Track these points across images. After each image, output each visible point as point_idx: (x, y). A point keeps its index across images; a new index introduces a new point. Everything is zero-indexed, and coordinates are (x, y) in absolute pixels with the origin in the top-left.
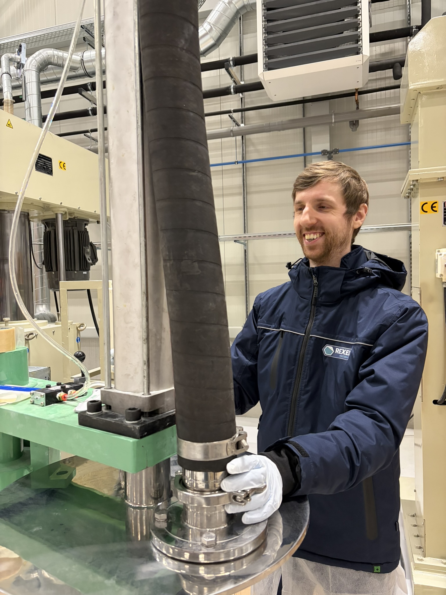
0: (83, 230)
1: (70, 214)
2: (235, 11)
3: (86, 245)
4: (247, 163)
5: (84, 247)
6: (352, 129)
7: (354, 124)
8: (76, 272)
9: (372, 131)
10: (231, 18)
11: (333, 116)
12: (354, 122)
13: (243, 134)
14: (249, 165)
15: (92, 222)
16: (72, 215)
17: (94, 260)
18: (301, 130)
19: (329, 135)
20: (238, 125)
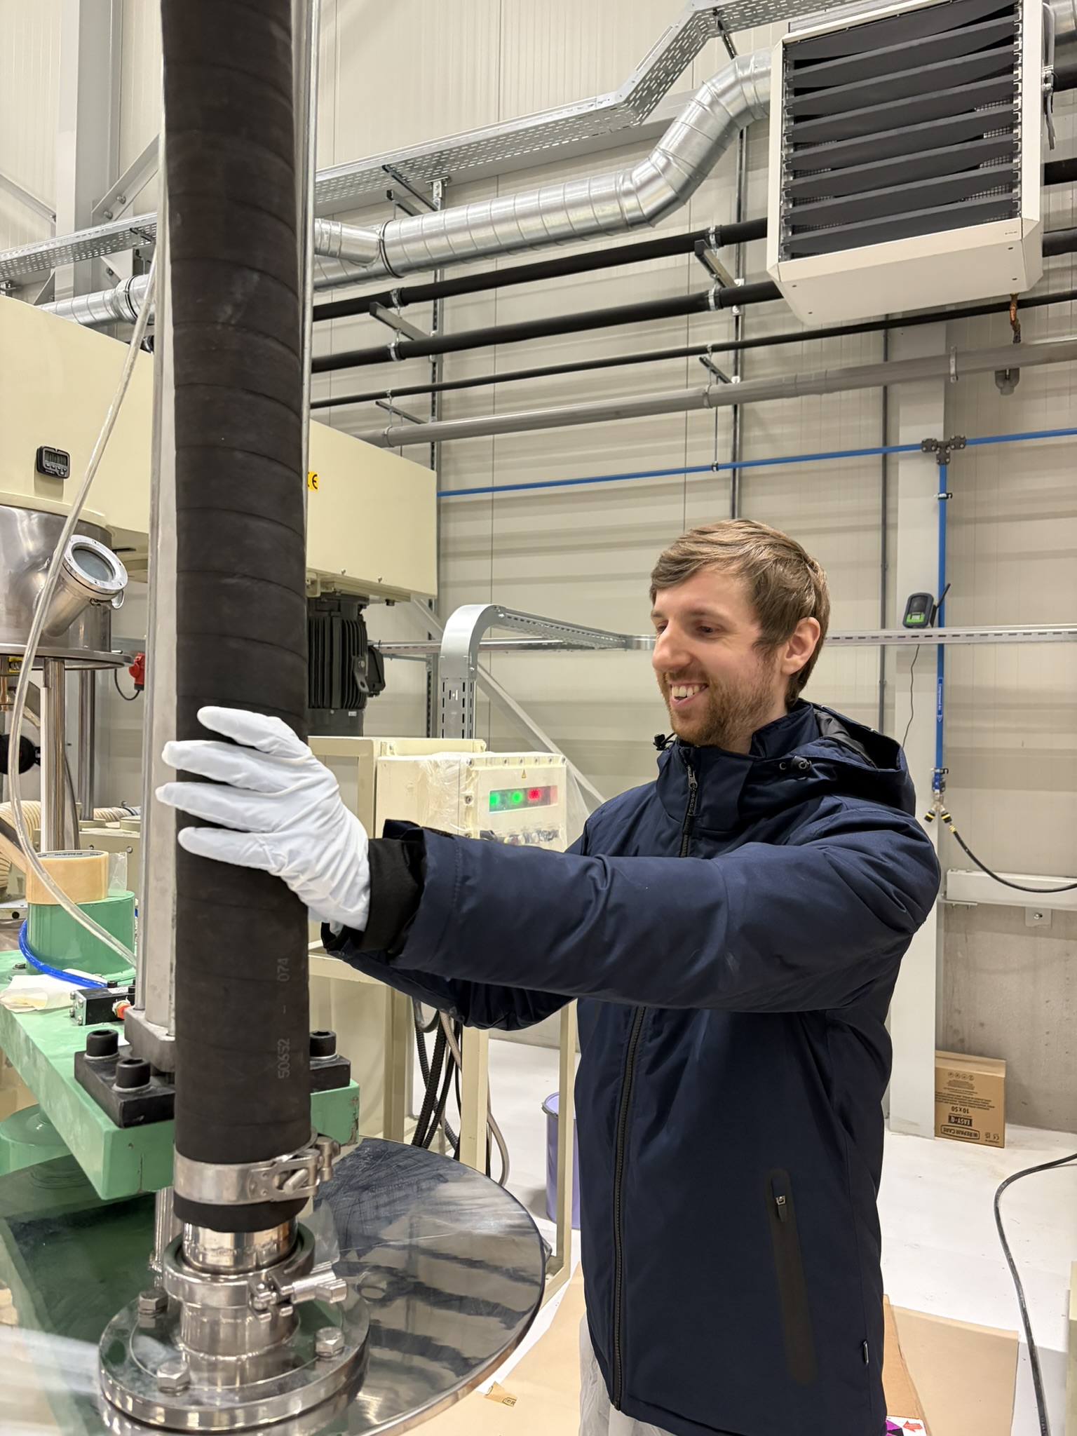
0: (355, 618)
1: (325, 584)
2: (725, 121)
3: (359, 653)
4: (744, 469)
5: (353, 657)
6: (1001, 388)
7: (1008, 377)
8: (332, 712)
9: (1058, 392)
10: (714, 138)
11: (953, 360)
12: (1008, 373)
13: (737, 402)
14: (747, 471)
15: (375, 602)
16: (329, 586)
17: (377, 685)
18: (879, 390)
19: (943, 404)
20: (726, 381)
